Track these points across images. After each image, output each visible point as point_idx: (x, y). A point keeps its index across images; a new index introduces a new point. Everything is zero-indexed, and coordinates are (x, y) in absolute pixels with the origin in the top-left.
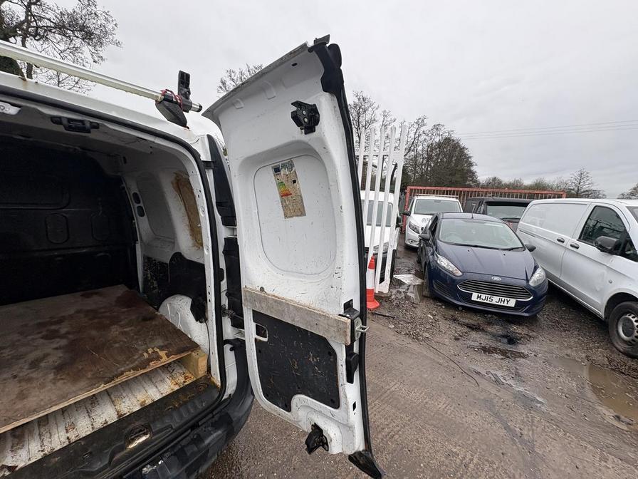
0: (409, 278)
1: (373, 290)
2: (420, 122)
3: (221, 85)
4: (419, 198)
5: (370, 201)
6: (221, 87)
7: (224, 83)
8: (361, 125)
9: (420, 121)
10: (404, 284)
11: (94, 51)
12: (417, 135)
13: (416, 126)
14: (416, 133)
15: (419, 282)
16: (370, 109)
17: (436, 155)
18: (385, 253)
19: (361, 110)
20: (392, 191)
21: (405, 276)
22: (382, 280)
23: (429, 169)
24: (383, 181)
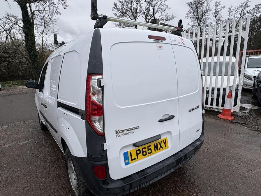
0: (249, 106)
1: (230, 110)
2: (244, 6)
3: (114, 6)
4: (250, 58)
5: (220, 62)
6: (114, 8)
7: (115, 5)
8: (199, 15)
9: (244, 4)
10: (246, 109)
11: (63, 3)
12: (242, 15)
13: (241, 9)
14: (241, 13)
15: (256, 108)
16: (206, 3)
17: (258, 27)
18: (237, 90)
19: (199, 5)
20: (234, 55)
21: (246, 105)
22: (235, 104)
23: (252, 37)
24: (216, 49)
